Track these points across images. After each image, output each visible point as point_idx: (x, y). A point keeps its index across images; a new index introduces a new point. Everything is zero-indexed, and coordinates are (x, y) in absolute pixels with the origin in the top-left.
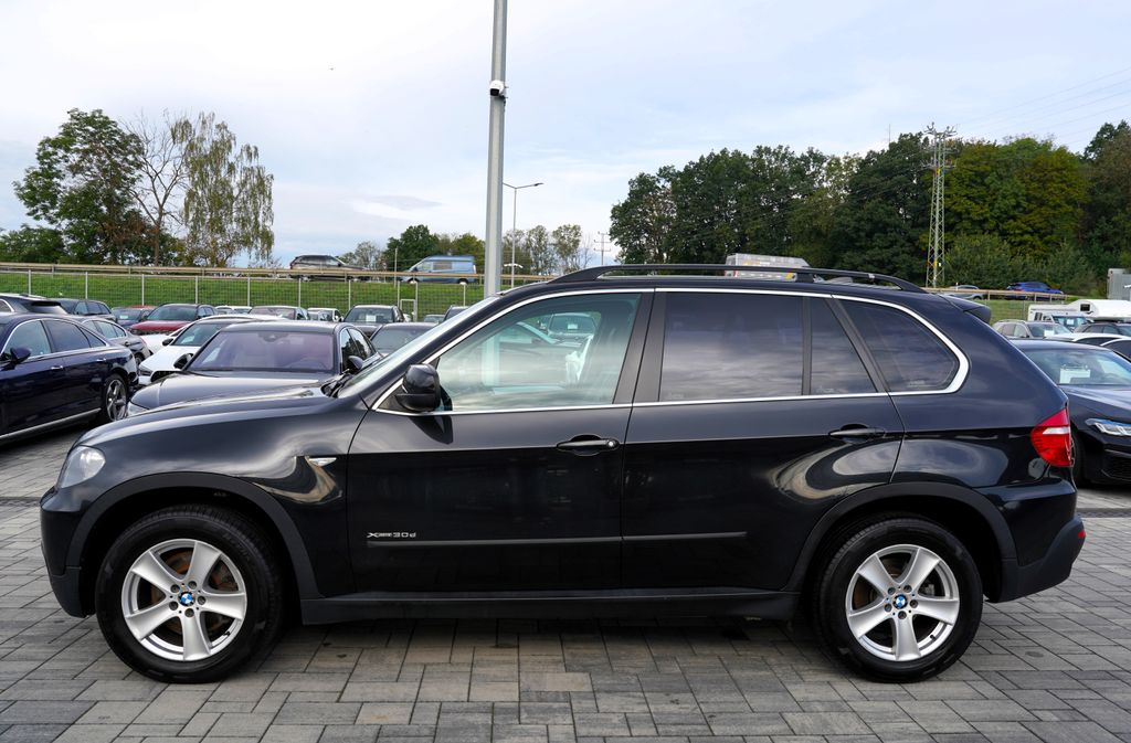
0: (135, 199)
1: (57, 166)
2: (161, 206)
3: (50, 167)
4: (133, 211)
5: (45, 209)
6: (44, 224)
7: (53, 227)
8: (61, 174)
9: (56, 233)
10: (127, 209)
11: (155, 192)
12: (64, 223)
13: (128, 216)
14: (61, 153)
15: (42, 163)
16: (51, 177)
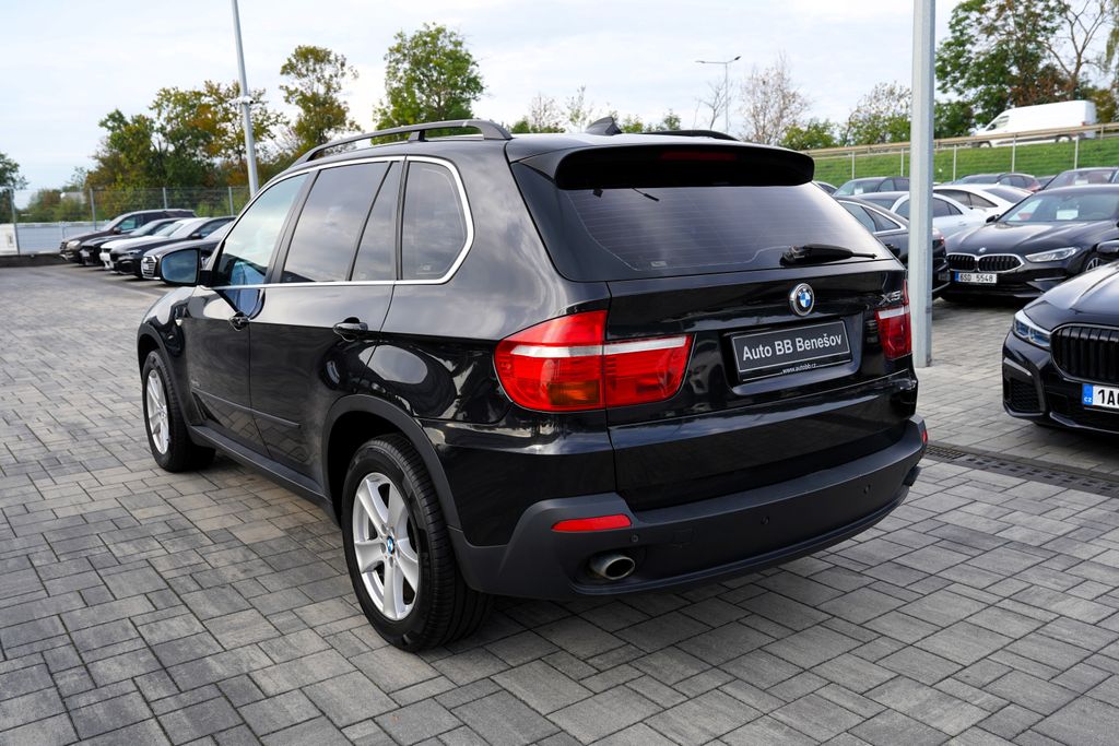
0: (1048, 52)
1: (970, 31)
2: (1079, 55)
3: (962, 34)
4: (1047, 67)
5: (955, 80)
6: (953, 97)
7: (961, 99)
8: (973, 40)
9: (962, 105)
10: (1041, 66)
11: (1073, 40)
12: (971, 93)
13: (1043, 72)
14: (974, 15)
15: (954, 32)
16: (963, 44)
